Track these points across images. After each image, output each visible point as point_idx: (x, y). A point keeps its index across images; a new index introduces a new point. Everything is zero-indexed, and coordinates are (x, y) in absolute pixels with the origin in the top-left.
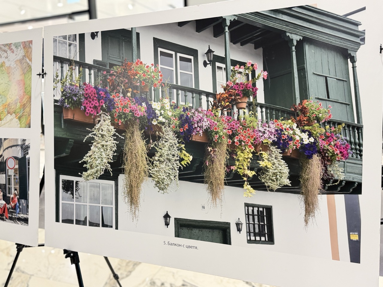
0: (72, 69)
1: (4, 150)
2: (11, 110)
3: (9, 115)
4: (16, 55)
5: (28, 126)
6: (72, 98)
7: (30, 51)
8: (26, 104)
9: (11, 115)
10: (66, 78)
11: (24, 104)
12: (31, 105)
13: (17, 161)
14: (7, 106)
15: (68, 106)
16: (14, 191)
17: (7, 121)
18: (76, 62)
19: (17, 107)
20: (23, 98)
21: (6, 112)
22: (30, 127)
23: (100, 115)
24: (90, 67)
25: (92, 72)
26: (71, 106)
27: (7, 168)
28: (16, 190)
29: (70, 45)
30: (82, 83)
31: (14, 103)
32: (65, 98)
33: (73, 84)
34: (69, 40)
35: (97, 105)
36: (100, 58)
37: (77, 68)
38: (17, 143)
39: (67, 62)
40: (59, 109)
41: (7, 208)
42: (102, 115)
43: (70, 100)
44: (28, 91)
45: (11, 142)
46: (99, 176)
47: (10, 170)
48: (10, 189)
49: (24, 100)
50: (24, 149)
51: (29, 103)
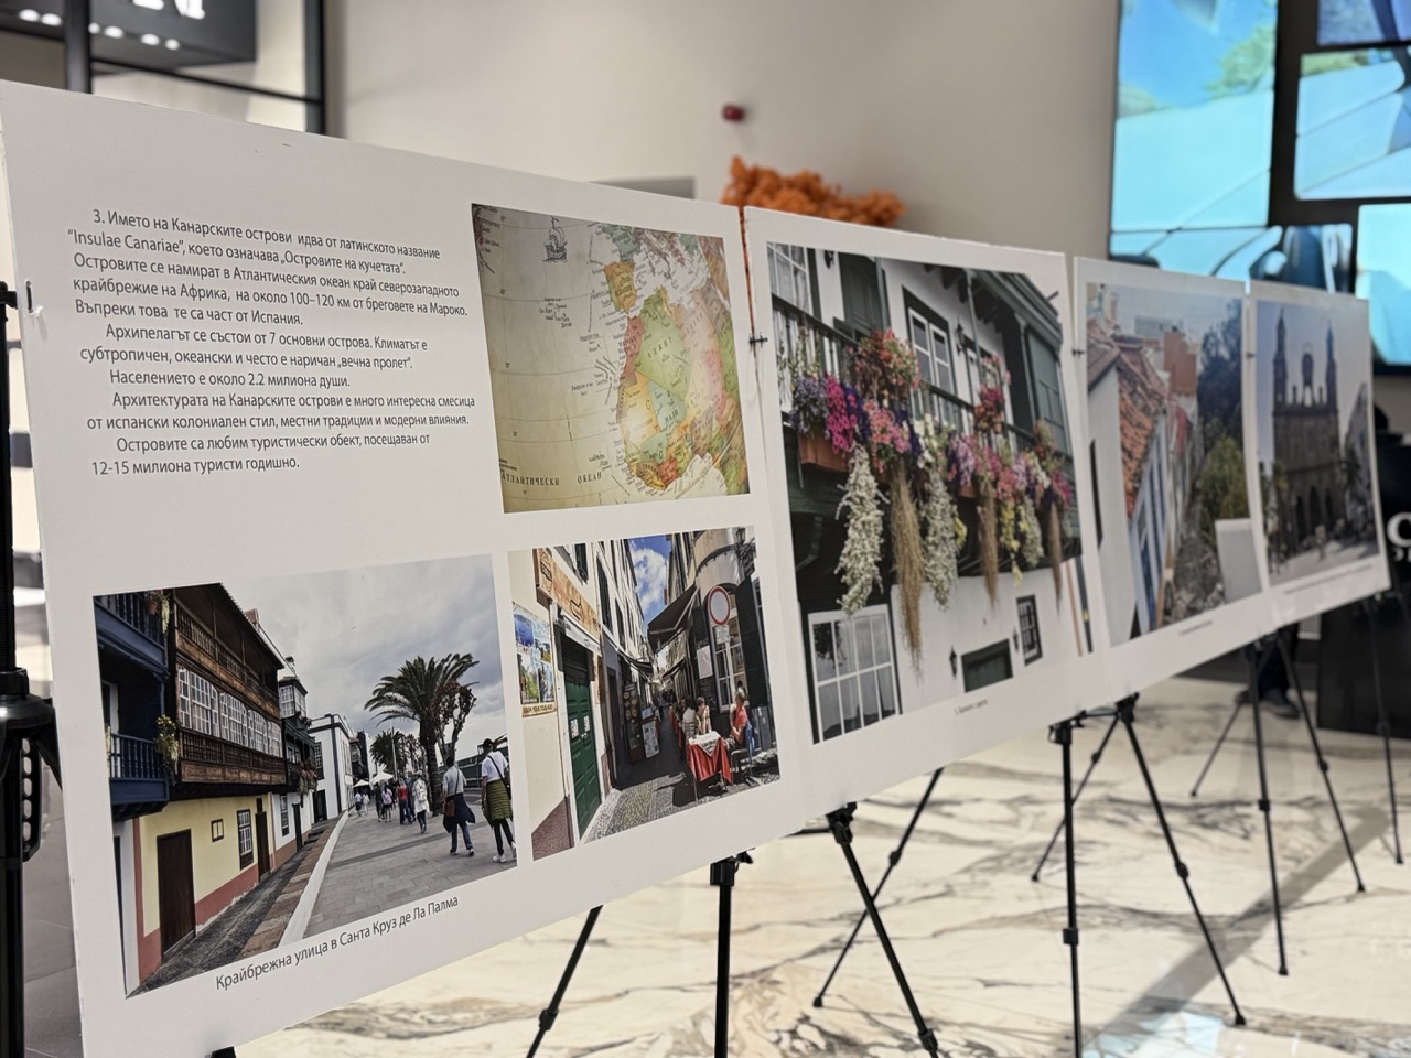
0: (802, 333)
1: (698, 571)
2: (701, 444)
3: (697, 456)
4: (690, 273)
5: (743, 487)
6: (810, 410)
7: (721, 271)
8: (732, 427)
9: (702, 457)
10: (797, 355)
11: (728, 424)
12: (742, 426)
13: (733, 596)
14: (688, 429)
15: (806, 430)
16: (737, 690)
17: (695, 478)
18: (808, 316)
19: (714, 435)
20: (724, 404)
21: (690, 449)
22: (748, 491)
23: (854, 451)
24: (831, 334)
25: (834, 345)
26: (810, 430)
27: (712, 624)
28: (739, 684)
29: (796, 271)
30: (821, 373)
31: (704, 420)
32: (800, 408)
33: (809, 372)
34: (793, 259)
35: (847, 427)
36: (841, 317)
37: (812, 332)
38: (726, 540)
39: (795, 316)
40: (792, 439)
41: (726, 748)
42: (857, 451)
43: (807, 414)
44: (731, 386)
45: (711, 541)
46: (866, 598)
47: (718, 630)
48: (725, 686)
49: (726, 411)
50: (745, 558)
51: (737, 421)
